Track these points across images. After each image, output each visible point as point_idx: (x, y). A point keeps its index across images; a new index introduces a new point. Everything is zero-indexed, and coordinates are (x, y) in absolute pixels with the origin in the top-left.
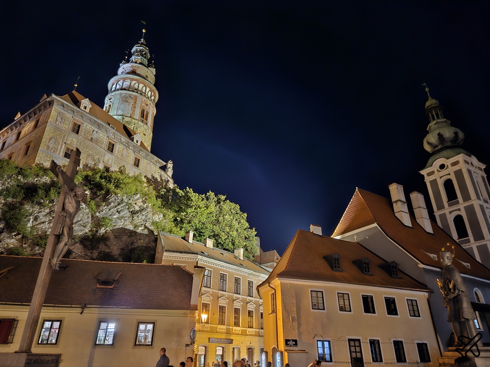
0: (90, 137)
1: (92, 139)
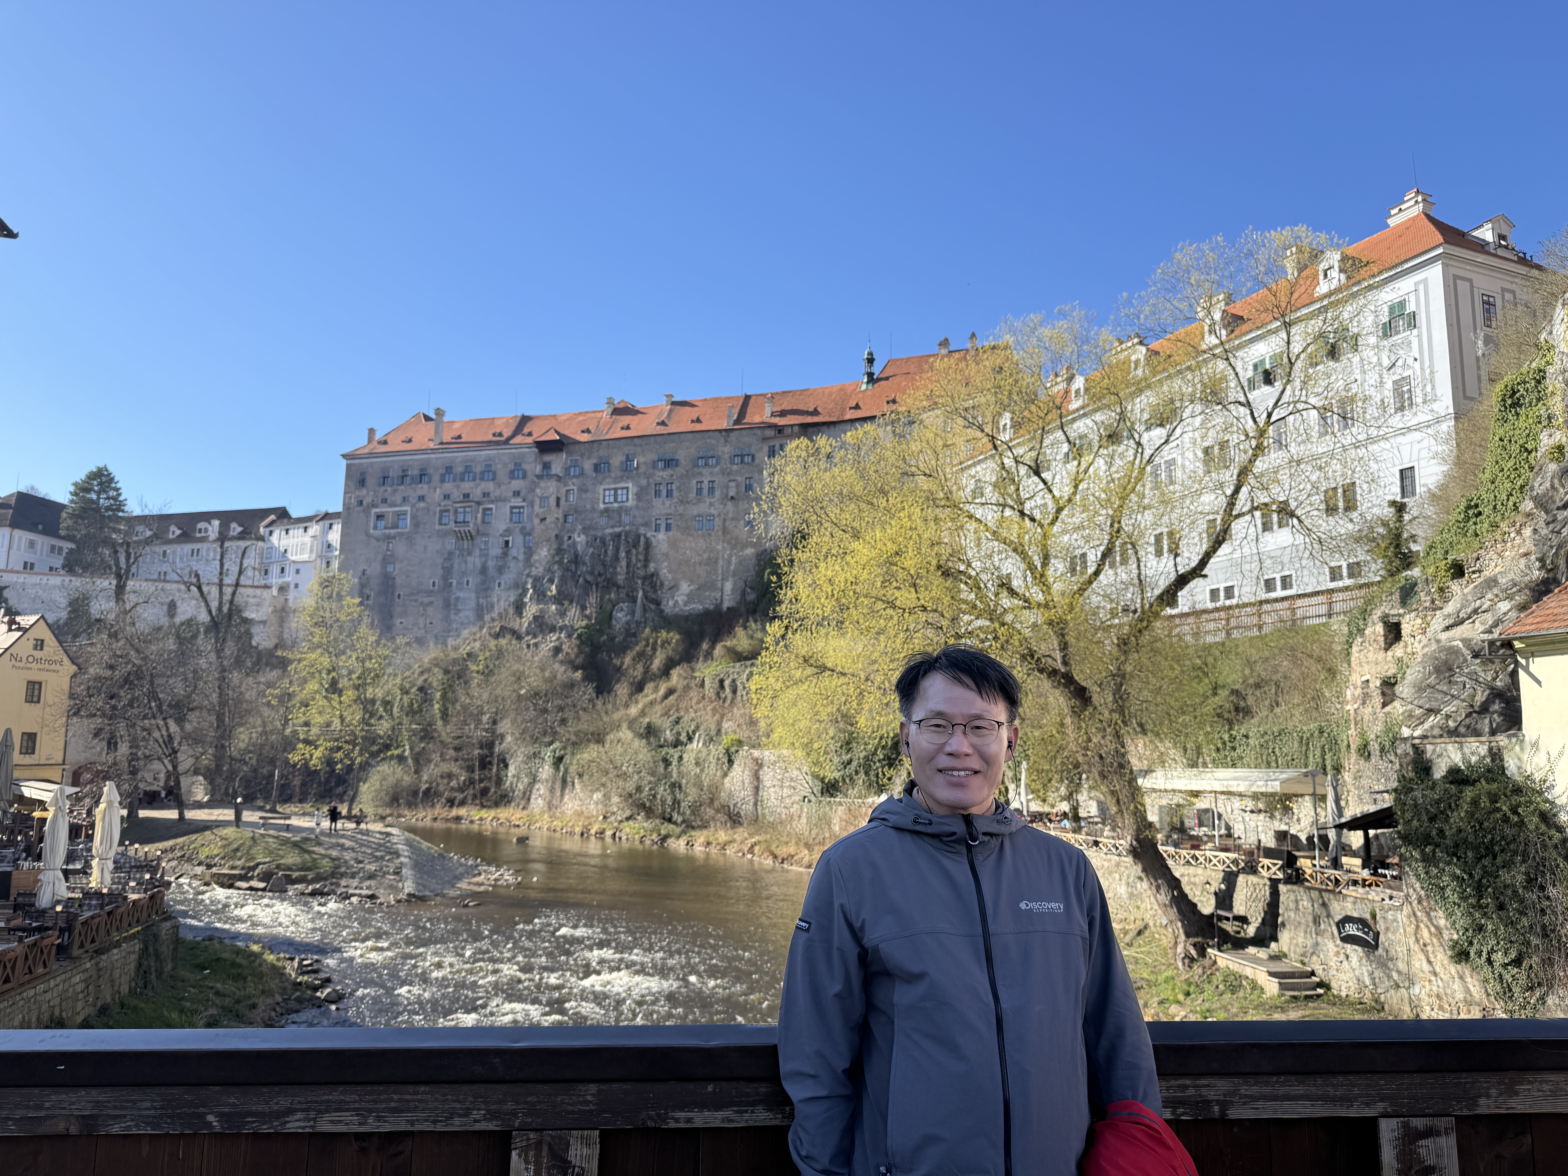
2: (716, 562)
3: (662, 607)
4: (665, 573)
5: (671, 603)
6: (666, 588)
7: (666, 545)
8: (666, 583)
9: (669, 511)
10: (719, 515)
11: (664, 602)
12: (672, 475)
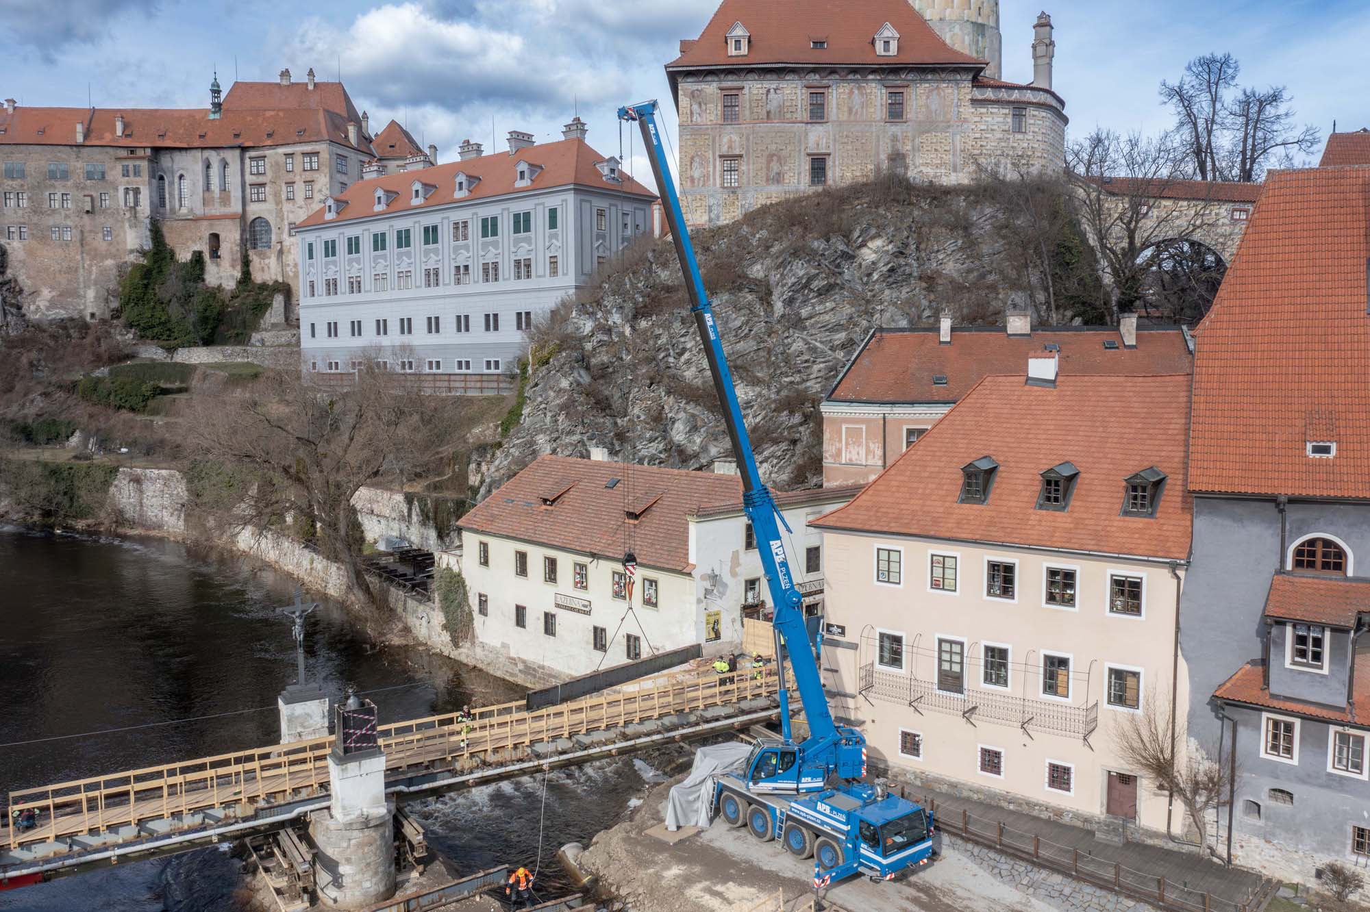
0: (764, 112)
1: (768, 113)
2: (76, 271)
3: (23, 311)
4: (24, 280)
5: (33, 308)
6: (26, 293)
7: (22, 252)
8: (26, 289)
9: (22, 220)
10: (76, 226)
11: (25, 306)
12: (22, 185)
